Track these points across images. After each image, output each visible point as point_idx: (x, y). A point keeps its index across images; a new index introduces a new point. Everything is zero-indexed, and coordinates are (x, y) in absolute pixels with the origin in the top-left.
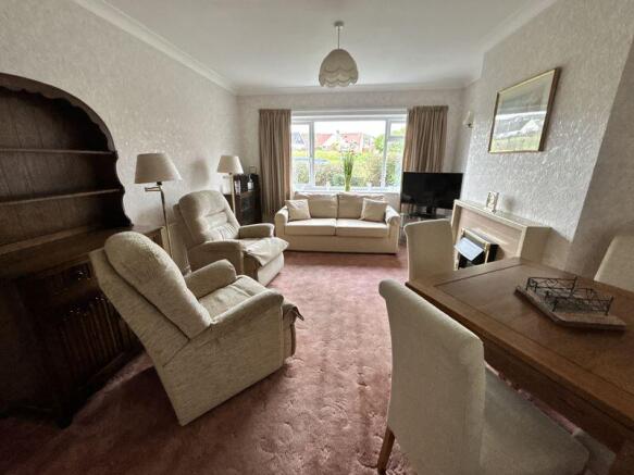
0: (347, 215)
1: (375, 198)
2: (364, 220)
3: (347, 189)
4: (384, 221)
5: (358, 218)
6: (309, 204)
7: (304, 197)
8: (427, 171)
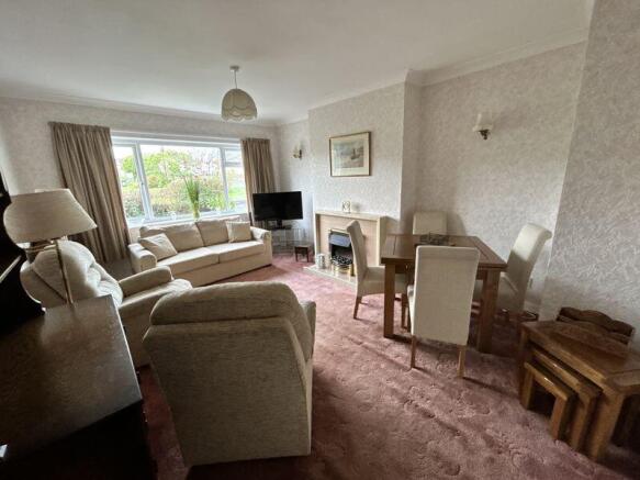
0: (217, 241)
1: (235, 220)
2: (234, 242)
3: (197, 215)
4: (253, 239)
5: (227, 241)
6: (169, 237)
7: (159, 232)
8: (267, 191)
